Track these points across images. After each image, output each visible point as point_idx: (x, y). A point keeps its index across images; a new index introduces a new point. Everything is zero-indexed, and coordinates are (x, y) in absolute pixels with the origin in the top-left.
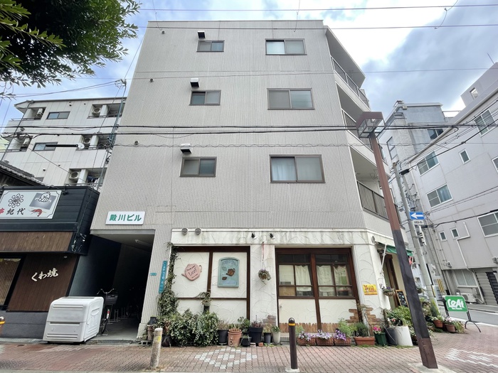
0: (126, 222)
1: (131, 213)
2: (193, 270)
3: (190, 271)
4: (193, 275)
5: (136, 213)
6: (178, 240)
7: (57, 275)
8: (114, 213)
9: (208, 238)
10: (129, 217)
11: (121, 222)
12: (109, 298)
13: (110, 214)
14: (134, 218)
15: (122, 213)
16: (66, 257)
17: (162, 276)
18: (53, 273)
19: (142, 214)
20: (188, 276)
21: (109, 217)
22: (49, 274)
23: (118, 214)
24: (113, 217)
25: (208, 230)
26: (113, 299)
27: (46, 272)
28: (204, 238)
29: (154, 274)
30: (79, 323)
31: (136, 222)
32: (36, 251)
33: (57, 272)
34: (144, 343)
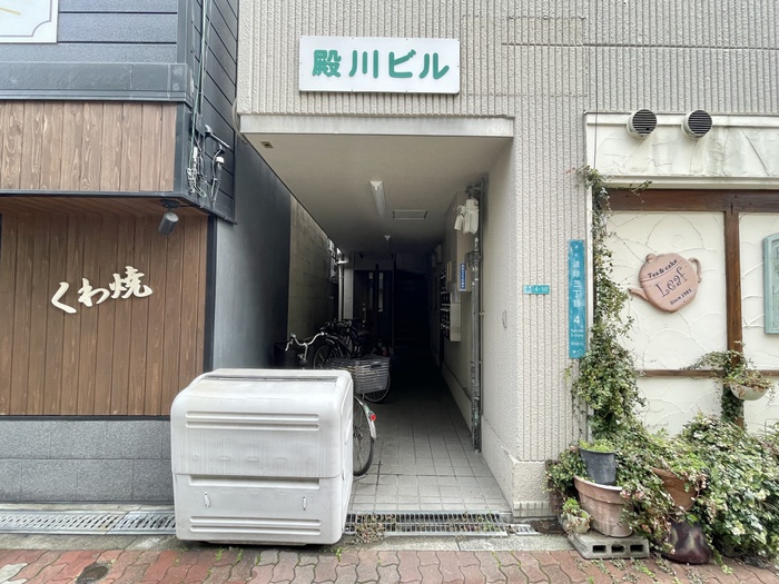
0: (386, 84)
1: (401, 47)
2: (671, 273)
3: (663, 280)
4: (674, 294)
5: (425, 46)
6: (616, 158)
7: (148, 291)
8: (327, 43)
9: (737, 153)
10: (393, 62)
11: (364, 83)
12: (364, 369)
13: (308, 47)
14: (416, 65)
15: (365, 45)
16: (173, 218)
17: (572, 295)
18: (130, 283)
19: (449, 52)
20: (657, 298)
21: (307, 63)
22: (117, 287)
23: (345, 46)
24: (326, 62)
25: (735, 121)
26: (376, 373)
27: (100, 281)
28: (719, 155)
29: (540, 291)
30: (315, 481)
31: (429, 85)
32: (29, 188)
33: (143, 281)
34: (616, 549)
